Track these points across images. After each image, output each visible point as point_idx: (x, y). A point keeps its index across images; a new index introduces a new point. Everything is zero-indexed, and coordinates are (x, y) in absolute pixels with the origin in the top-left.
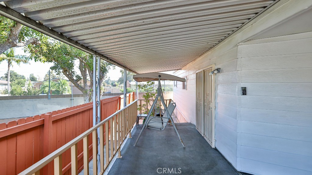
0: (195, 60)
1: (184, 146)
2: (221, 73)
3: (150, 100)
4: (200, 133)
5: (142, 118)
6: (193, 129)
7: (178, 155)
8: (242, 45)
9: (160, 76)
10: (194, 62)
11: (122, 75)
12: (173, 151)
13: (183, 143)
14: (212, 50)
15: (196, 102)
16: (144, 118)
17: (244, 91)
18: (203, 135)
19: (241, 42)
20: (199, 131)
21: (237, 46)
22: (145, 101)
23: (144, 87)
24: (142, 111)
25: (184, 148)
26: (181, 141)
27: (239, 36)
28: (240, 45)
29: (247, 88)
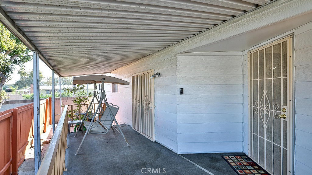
0: (128, 64)
1: (128, 145)
2: (160, 77)
3: (82, 105)
4: (138, 131)
5: (74, 125)
6: (129, 129)
7: (127, 154)
8: (180, 55)
9: (104, 79)
10: (127, 67)
11: (22, 78)
12: (120, 151)
13: (128, 142)
14: (150, 57)
15: (133, 103)
16: (75, 125)
17: (182, 92)
18: (141, 133)
19: (179, 53)
20: (136, 130)
21: (176, 55)
22: (77, 106)
23: (73, 91)
24: (74, 118)
25: (129, 147)
26: (126, 140)
27: (177, 48)
28: (178, 55)
29: (183, 89)
